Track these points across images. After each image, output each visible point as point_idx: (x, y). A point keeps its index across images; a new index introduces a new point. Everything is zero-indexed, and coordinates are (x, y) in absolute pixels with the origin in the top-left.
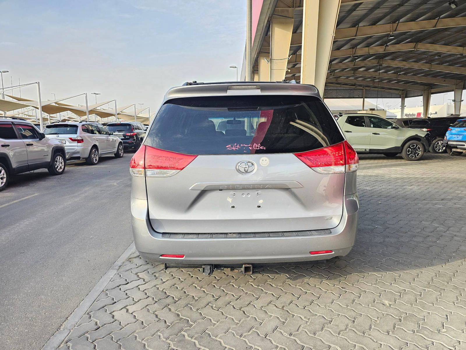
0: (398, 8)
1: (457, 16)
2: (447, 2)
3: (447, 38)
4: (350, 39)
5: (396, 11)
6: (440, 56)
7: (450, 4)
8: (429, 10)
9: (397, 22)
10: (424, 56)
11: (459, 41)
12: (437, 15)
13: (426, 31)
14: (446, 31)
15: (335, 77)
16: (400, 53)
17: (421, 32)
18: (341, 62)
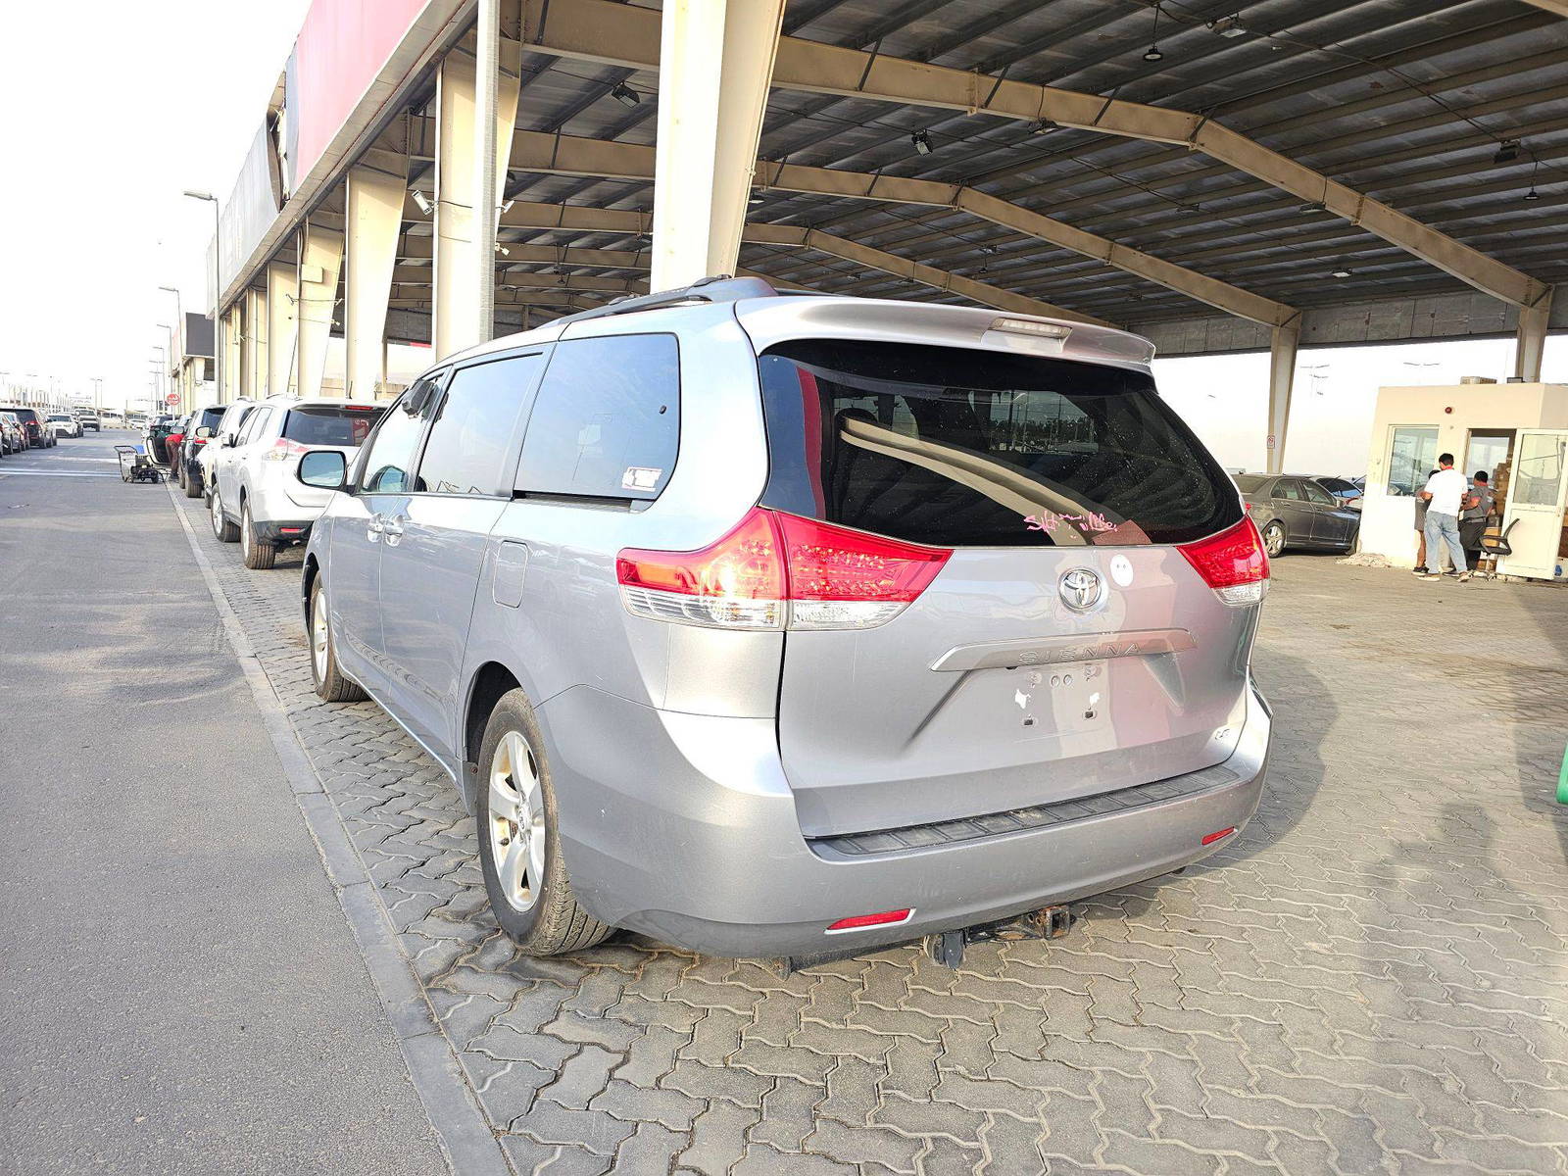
0: (793, 120)
1: (917, 174)
2: (907, 134)
3: (881, 230)
4: (642, 181)
5: (787, 128)
6: (856, 275)
7: (915, 140)
8: (862, 144)
9: (781, 160)
10: (819, 269)
11: (907, 243)
12: (873, 164)
13: (839, 202)
14: (883, 211)
15: (566, 292)
16: (761, 250)
17: (828, 200)
18: (596, 246)
